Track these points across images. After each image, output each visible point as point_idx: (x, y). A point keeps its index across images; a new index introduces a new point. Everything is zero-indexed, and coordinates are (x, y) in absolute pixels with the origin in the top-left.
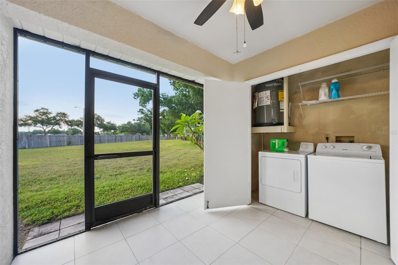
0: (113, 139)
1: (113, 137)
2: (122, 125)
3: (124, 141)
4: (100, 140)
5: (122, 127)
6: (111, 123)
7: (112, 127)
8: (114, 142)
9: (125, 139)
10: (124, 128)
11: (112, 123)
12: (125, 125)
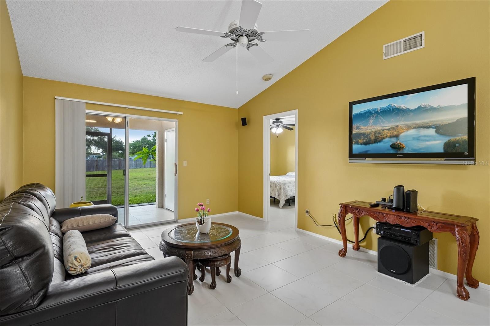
0: (116, 164)
1: (116, 162)
2: (133, 142)
3: (133, 167)
4: (97, 166)
5: (134, 147)
6: (115, 140)
7: (117, 146)
8: (118, 169)
9: (134, 165)
10: (136, 147)
11: (117, 140)
12: (138, 142)
